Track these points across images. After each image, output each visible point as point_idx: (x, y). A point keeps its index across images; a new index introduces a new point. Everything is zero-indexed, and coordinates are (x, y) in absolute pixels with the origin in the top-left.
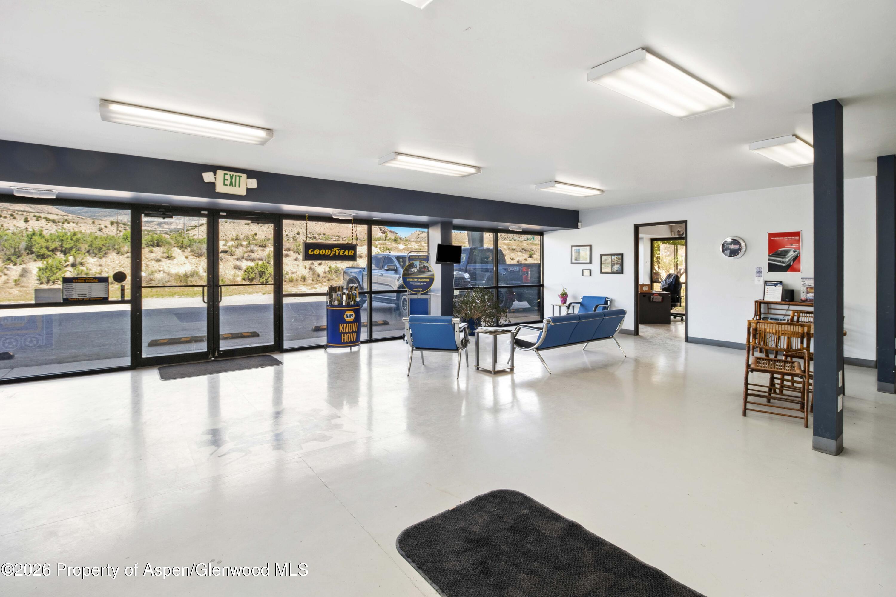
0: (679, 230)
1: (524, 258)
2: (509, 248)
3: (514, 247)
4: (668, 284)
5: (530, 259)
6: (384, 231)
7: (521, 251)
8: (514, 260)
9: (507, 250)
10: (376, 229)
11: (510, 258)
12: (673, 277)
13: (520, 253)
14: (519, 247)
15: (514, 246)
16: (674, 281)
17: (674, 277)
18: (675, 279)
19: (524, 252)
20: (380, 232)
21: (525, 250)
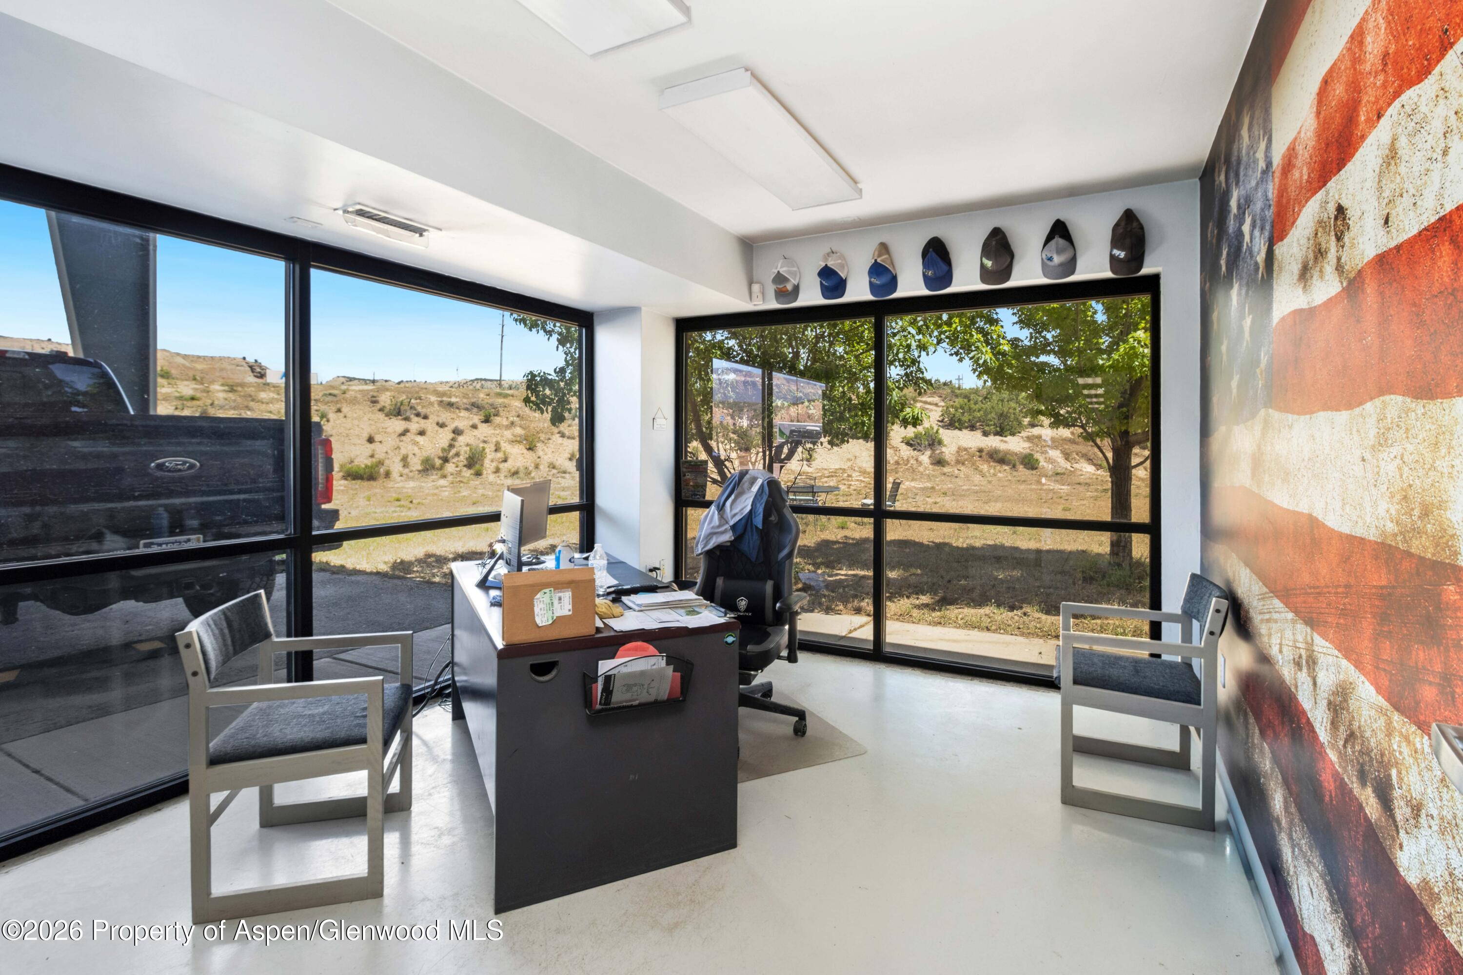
0: (783, 271)
1: (471, 423)
2: (441, 402)
3: (453, 400)
4: (734, 528)
5: (484, 425)
6: (259, 373)
7: (467, 409)
8: (446, 429)
9: (436, 405)
10: (242, 368)
11: (438, 424)
12: (755, 488)
13: (464, 413)
14: (465, 401)
15: (456, 397)
16: (760, 510)
17: (762, 486)
18: (765, 498)
19: (475, 410)
20: (251, 374)
21: (478, 407)
